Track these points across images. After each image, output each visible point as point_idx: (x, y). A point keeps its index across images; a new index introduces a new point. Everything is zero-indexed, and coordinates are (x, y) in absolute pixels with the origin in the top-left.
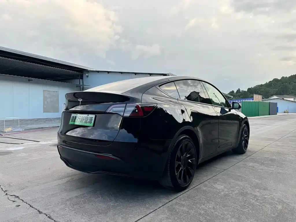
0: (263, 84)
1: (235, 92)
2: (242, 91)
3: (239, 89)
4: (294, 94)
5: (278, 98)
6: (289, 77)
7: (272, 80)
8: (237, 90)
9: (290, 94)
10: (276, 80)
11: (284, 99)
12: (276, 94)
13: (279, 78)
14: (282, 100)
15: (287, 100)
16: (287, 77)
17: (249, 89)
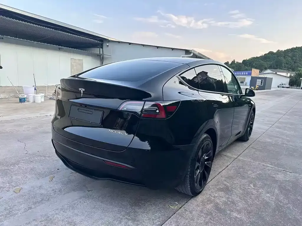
0: (258, 56)
1: (230, 63)
2: (237, 62)
3: (234, 60)
4: (287, 69)
5: (272, 72)
6: (285, 51)
7: (267, 53)
8: (232, 61)
9: (283, 68)
10: (271, 53)
11: (278, 73)
12: (270, 68)
13: (275, 51)
14: (275, 75)
15: (280, 75)
16: (282, 51)
17: (244, 61)
